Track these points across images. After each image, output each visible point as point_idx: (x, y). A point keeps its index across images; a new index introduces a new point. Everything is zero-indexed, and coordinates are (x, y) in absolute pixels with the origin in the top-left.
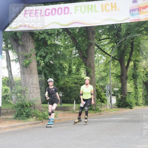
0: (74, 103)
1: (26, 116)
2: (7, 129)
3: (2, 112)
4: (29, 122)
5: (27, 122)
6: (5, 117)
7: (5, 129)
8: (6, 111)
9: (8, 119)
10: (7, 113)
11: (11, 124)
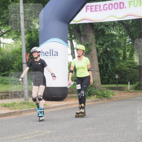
0: (128, 84)
1: (88, 94)
2: (73, 105)
3: (68, 91)
4: (91, 99)
5: (90, 99)
6: (70, 95)
7: (71, 105)
8: (71, 90)
9: (73, 97)
10: (72, 92)
11: (76, 101)
